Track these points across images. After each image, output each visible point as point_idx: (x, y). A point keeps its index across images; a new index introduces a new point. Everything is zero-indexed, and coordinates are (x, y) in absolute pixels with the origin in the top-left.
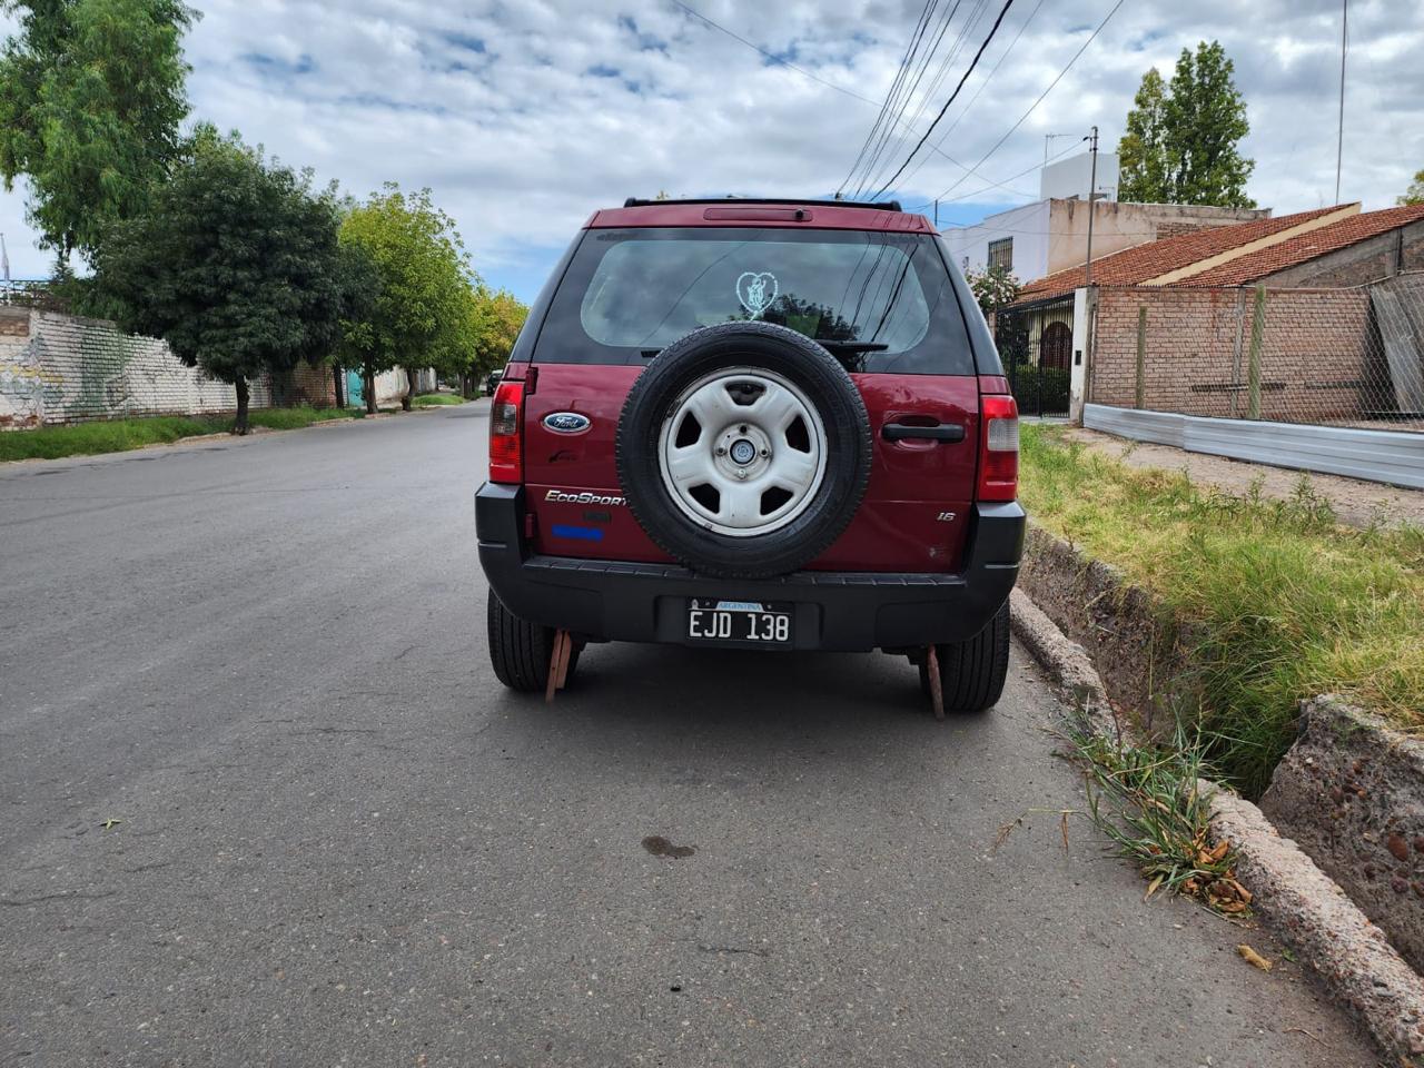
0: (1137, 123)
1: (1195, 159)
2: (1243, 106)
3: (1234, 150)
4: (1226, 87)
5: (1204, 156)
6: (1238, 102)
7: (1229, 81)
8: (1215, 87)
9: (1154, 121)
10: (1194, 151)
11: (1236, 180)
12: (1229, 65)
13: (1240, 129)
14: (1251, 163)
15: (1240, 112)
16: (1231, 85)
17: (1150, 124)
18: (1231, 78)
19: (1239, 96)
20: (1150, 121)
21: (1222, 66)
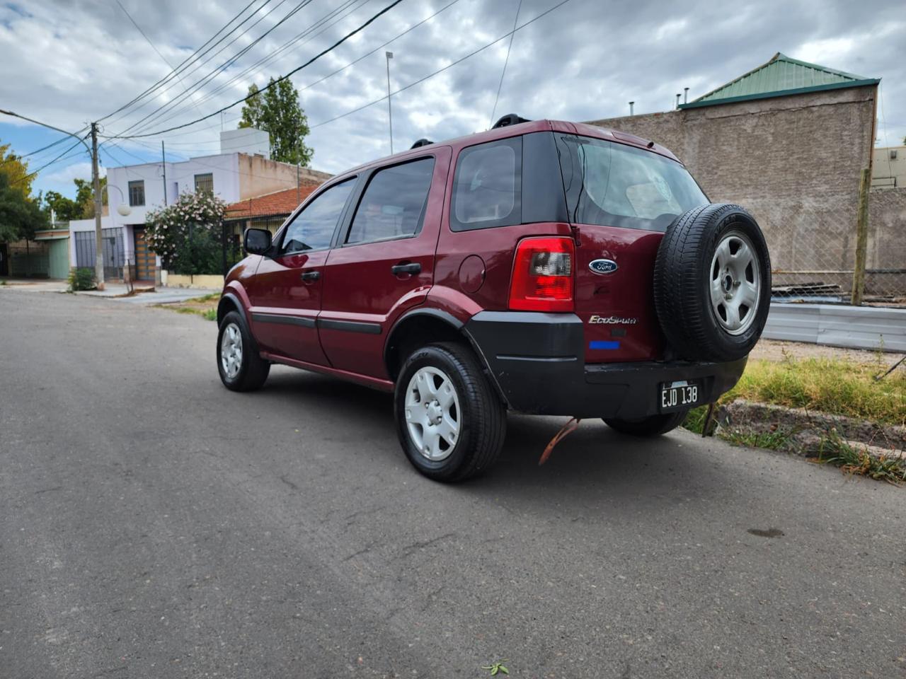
0: (248, 115)
1: (282, 143)
2: (304, 118)
3: (303, 142)
4: (296, 105)
5: (287, 142)
6: (303, 114)
7: (297, 102)
8: (289, 104)
9: (258, 116)
10: (282, 138)
11: (306, 158)
12: (296, 93)
13: (305, 131)
14: (312, 150)
15: (304, 120)
16: (298, 104)
17: (255, 117)
18: (298, 100)
19: (303, 111)
20: (256, 115)
21: (292, 93)
